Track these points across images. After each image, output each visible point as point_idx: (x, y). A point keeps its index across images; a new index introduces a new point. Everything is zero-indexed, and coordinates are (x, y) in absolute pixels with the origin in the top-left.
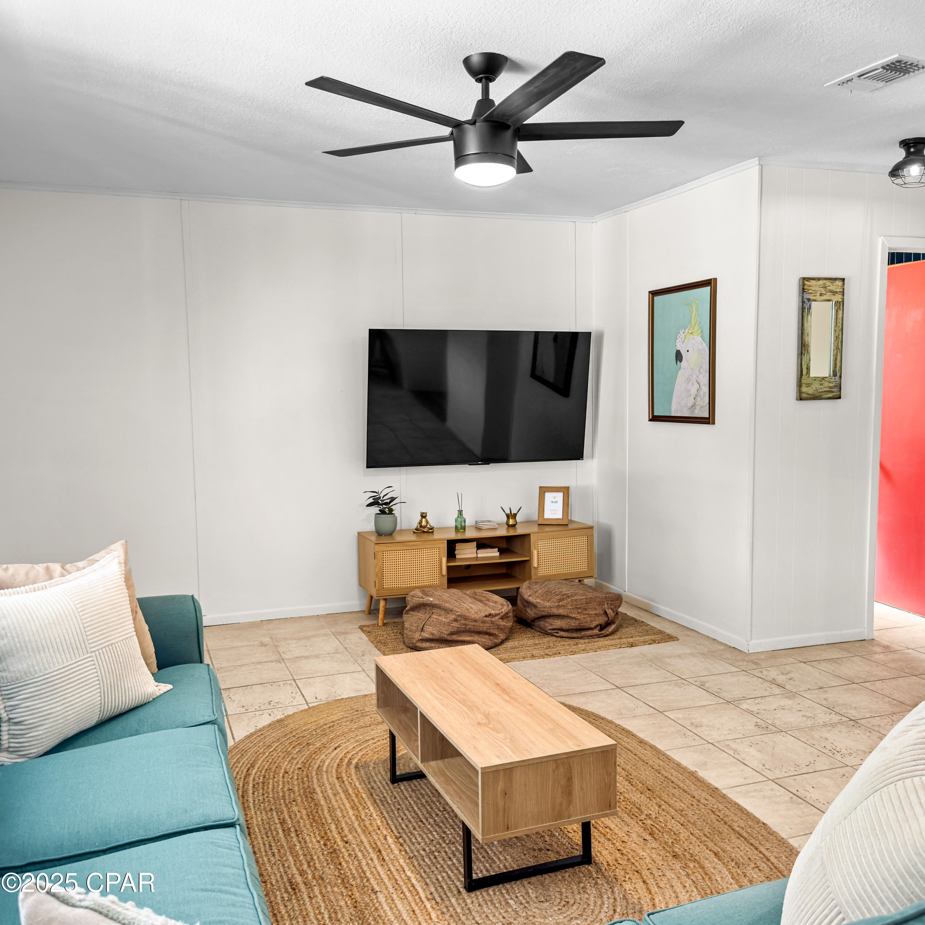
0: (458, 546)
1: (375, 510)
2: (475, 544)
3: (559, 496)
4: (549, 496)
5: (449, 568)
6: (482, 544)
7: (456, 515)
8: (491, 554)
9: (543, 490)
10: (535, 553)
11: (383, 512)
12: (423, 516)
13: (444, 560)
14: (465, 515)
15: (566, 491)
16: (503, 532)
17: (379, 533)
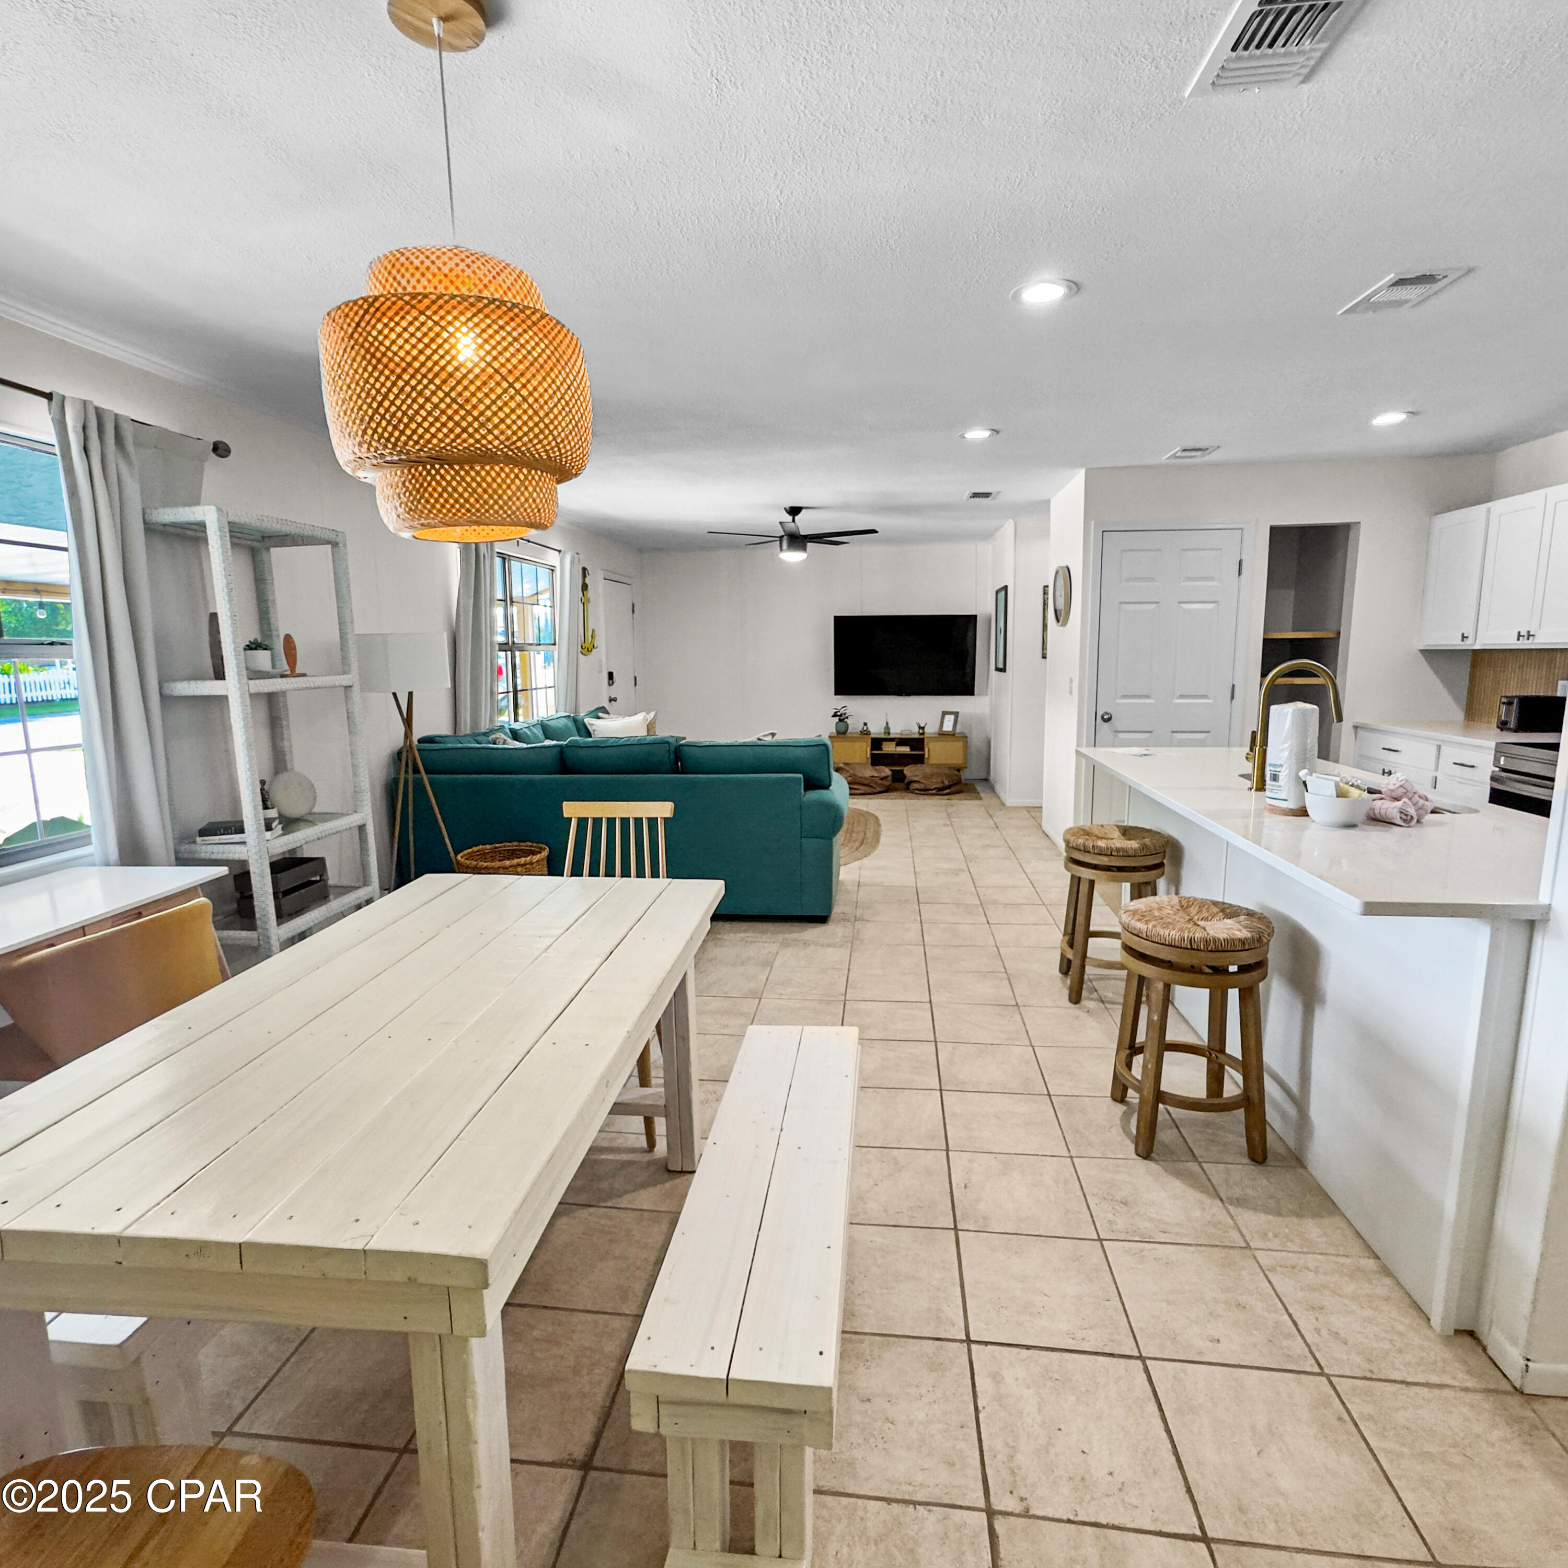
0: (884, 743)
1: (837, 719)
2: (894, 743)
3: (952, 717)
4: (947, 717)
5: (872, 755)
6: (901, 742)
7: (885, 725)
8: (906, 749)
9: (944, 713)
10: (926, 750)
11: (840, 720)
12: (865, 724)
13: (869, 749)
14: (890, 725)
15: (956, 714)
16: (917, 736)
17: (838, 733)
